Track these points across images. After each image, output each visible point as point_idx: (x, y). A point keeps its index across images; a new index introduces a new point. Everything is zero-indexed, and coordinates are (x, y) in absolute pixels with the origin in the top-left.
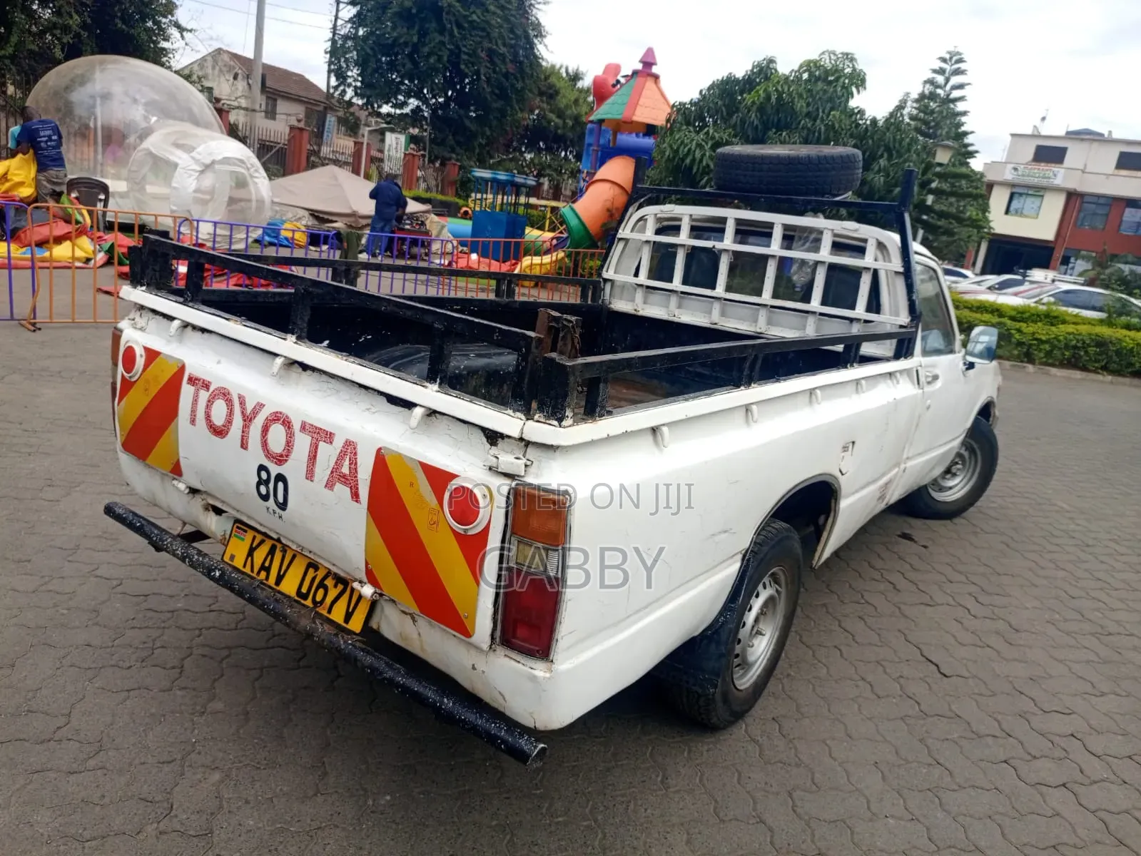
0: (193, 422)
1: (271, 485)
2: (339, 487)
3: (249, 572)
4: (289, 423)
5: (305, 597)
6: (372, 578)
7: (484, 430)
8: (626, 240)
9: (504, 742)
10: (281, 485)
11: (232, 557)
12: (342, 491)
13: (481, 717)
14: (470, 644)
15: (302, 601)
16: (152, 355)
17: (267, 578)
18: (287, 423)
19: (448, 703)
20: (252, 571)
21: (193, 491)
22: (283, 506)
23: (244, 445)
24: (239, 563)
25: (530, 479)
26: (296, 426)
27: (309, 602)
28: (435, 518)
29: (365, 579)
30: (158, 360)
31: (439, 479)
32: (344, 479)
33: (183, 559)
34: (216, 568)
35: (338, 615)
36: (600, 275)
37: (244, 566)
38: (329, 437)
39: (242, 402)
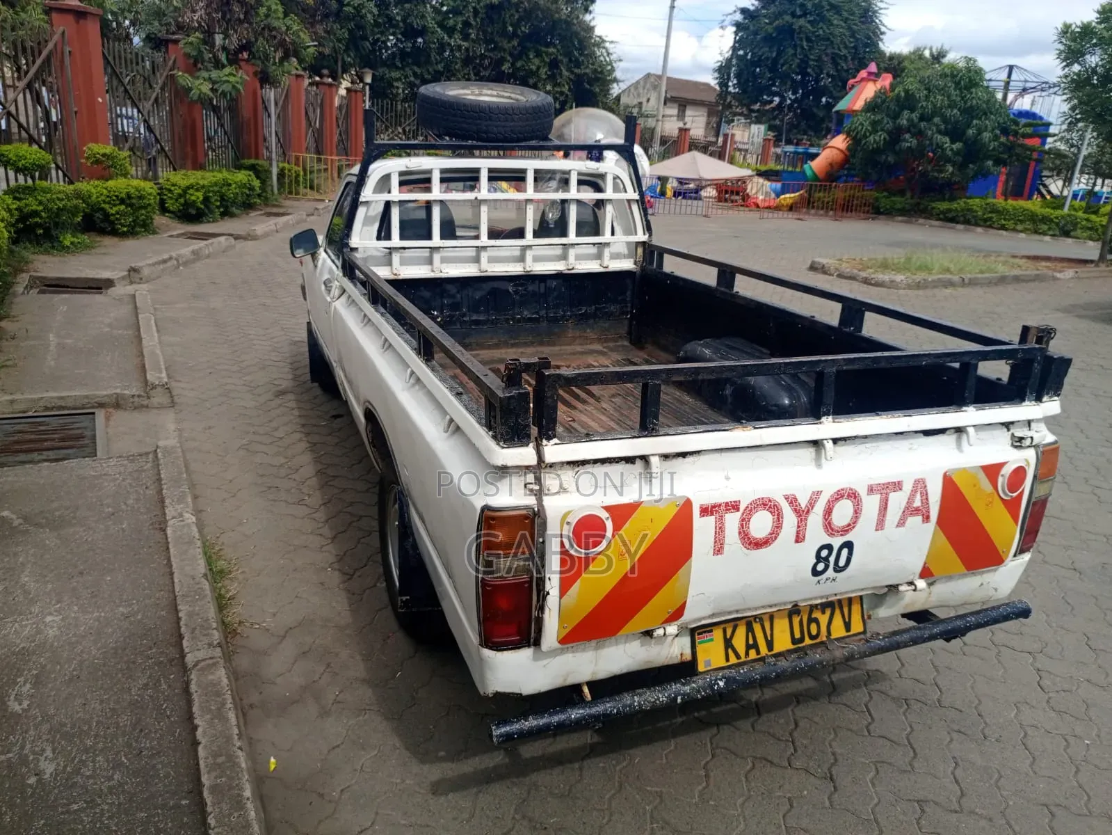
0: (718, 551)
1: (832, 558)
2: (910, 519)
4: (854, 494)
5: (802, 640)
10: (844, 551)
11: (708, 662)
12: (914, 520)
17: (758, 652)
20: (738, 656)
23: (800, 539)
26: (862, 492)
27: (808, 641)
28: (991, 500)
29: (916, 578)
30: (638, 511)
32: (916, 511)
34: (716, 680)
35: (838, 630)
37: (727, 660)
38: (898, 486)
39: (792, 501)
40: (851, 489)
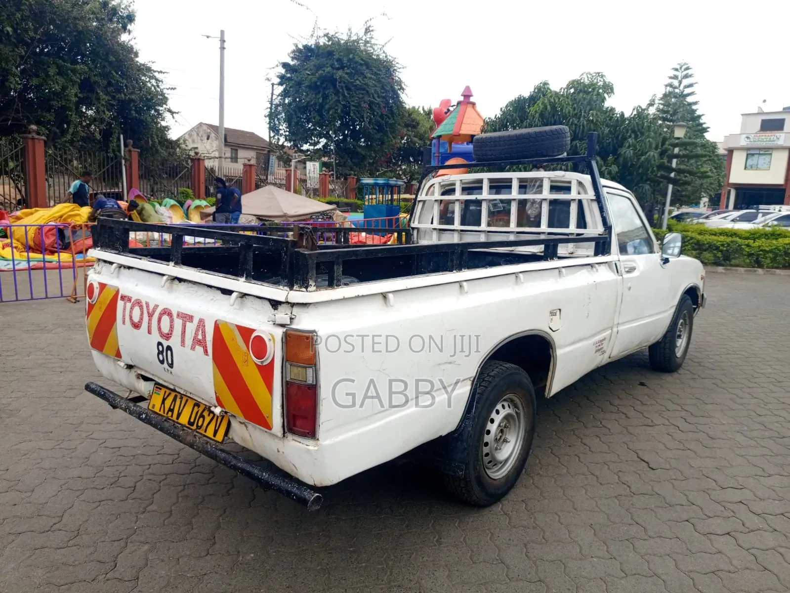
0: (124, 323)
1: (165, 354)
2: (197, 347)
3: (163, 414)
5: (192, 424)
6: (220, 403)
7: (270, 300)
8: (424, 202)
9: (295, 495)
10: (169, 352)
11: (154, 406)
12: (199, 349)
13: (284, 481)
14: (271, 434)
15: (191, 427)
16: (103, 286)
17: (172, 416)
18: (170, 314)
19: (265, 475)
20: (164, 413)
21: (130, 367)
22: (171, 365)
23: (149, 332)
24: (157, 409)
25: (293, 326)
26: (175, 315)
27: (194, 427)
28: (246, 358)
29: (217, 404)
30: (106, 288)
31: (246, 332)
32: (200, 343)
33: (125, 410)
34: (143, 413)
35: (210, 433)
36: (409, 225)
37: (160, 410)
38: (191, 318)
39: (147, 305)
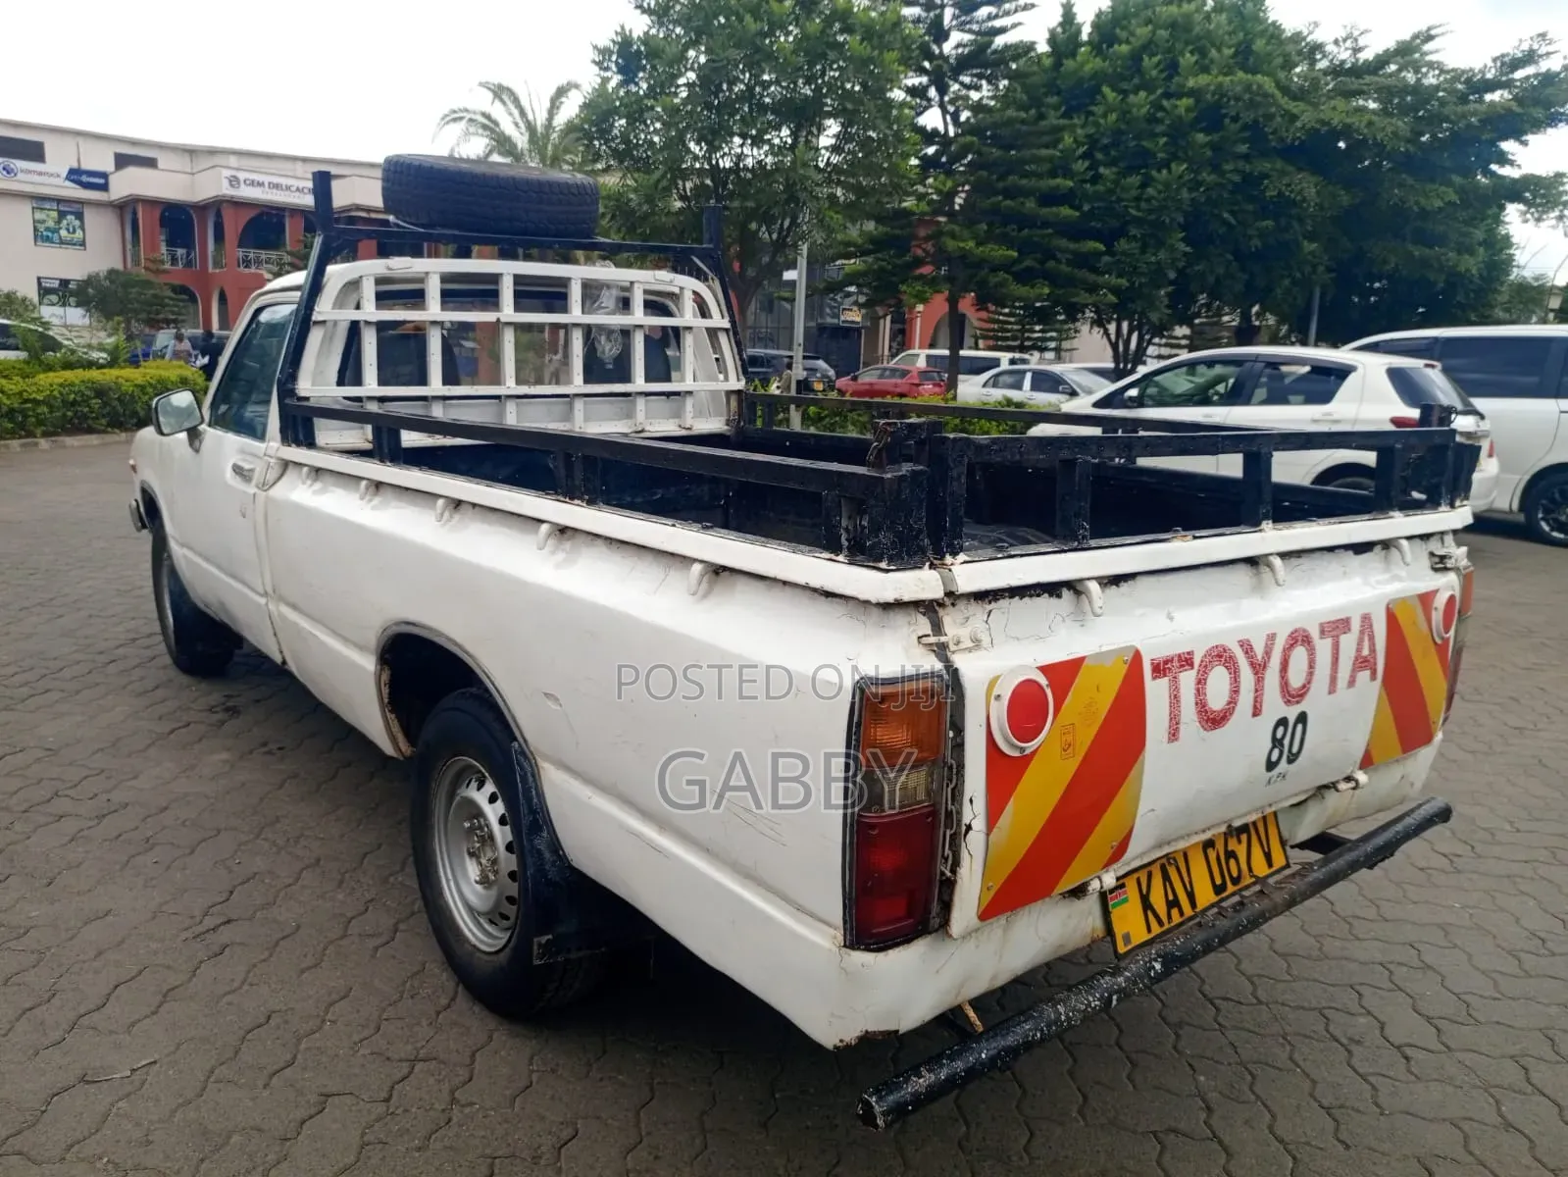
0: (1174, 735)
2: (1360, 675)
4: (1308, 637)
5: (1224, 886)
6: (1366, 762)
8: (328, 324)
10: (1299, 729)
11: (1127, 937)
12: (1362, 677)
17: (1181, 914)
18: (1306, 640)
23: (1257, 710)
26: (1315, 633)
29: (1356, 770)
30: (1082, 671)
32: (1365, 663)
34: (1150, 962)
37: (1149, 930)
38: (1347, 624)
39: (1247, 648)
40: (1304, 631)
